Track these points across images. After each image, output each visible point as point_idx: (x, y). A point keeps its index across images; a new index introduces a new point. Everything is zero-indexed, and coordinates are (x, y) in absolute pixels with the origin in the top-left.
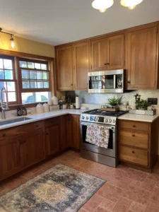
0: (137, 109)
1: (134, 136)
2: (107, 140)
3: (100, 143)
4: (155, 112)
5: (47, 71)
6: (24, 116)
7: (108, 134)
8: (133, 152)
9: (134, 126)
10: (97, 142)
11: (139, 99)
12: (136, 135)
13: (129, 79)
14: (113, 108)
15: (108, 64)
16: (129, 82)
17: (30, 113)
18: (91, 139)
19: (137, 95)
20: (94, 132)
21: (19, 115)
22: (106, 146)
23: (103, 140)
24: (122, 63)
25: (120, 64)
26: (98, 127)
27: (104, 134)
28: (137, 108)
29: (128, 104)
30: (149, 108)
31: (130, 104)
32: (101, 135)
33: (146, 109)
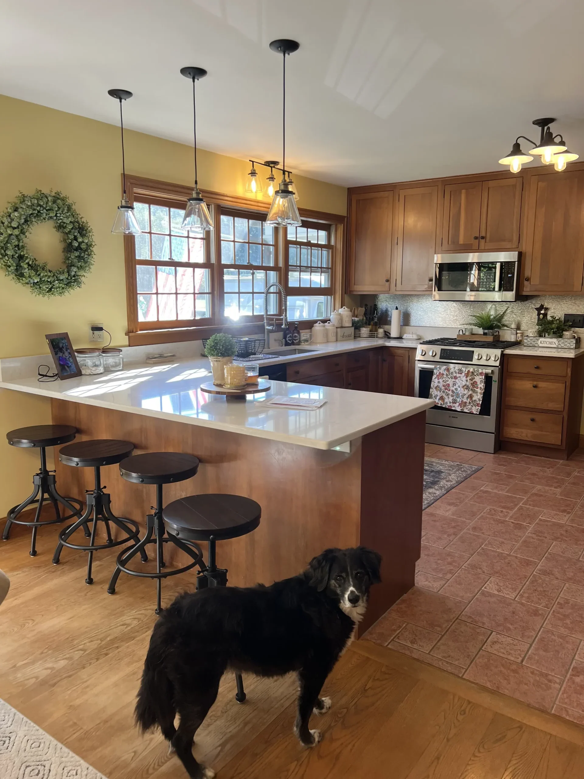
0: (541, 336)
1: (535, 387)
2: (478, 397)
3: (463, 404)
4: (578, 341)
5: (328, 246)
6: (297, 347)
7: (482, 385)
8: (533, 420)
9: (537, 368)
10: (454, 402)
11: (545, 315)
12: (541, 384)
13: (527, 273)
14: (485, 334)
15: (483, 238)
16: (528, 279)
17: (306, 341)
18: (442, 398)
19: (542, 307)
20: (450, 382)
21: (287, 344)
22: (476, 410)
23: (471, 397)
24: (515, 238)
25: (511, 241)
26: (460, 372)
27: (474, 384)
28: (540, 334)
29: (518, 328)
30: (567, 334)
31: (523, 327)
32: (466, 387)
33: (561, 336)
